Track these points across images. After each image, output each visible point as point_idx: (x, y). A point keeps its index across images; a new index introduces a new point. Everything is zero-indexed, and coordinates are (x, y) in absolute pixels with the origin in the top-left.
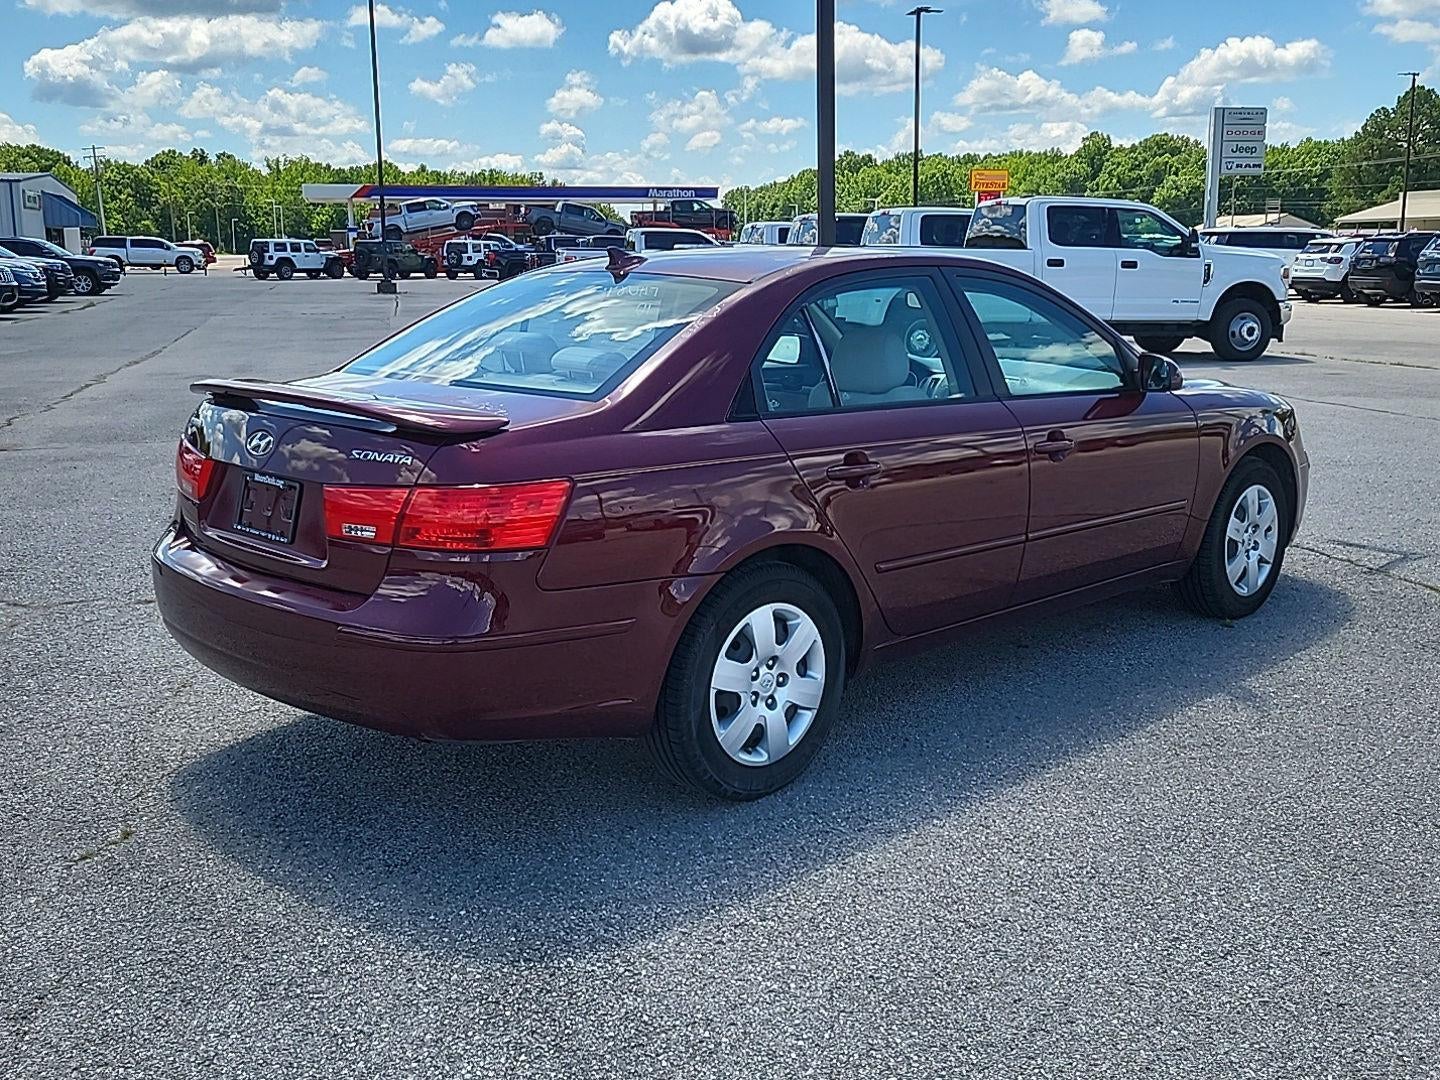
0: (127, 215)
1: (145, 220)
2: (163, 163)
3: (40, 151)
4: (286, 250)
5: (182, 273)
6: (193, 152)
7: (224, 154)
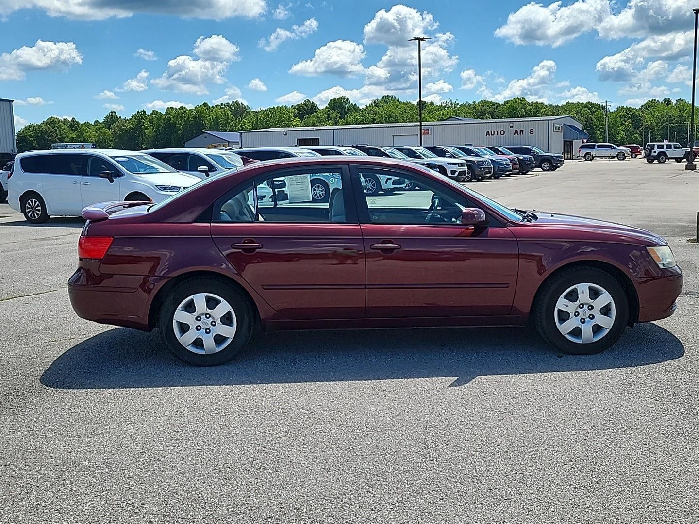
0: (627, 132)
1: (636, 134)
2: (650, 106)
3: (592, 104)
4: (663, 148)
5: (619, 160)
6: (664, 100)
7: (680, 100)
